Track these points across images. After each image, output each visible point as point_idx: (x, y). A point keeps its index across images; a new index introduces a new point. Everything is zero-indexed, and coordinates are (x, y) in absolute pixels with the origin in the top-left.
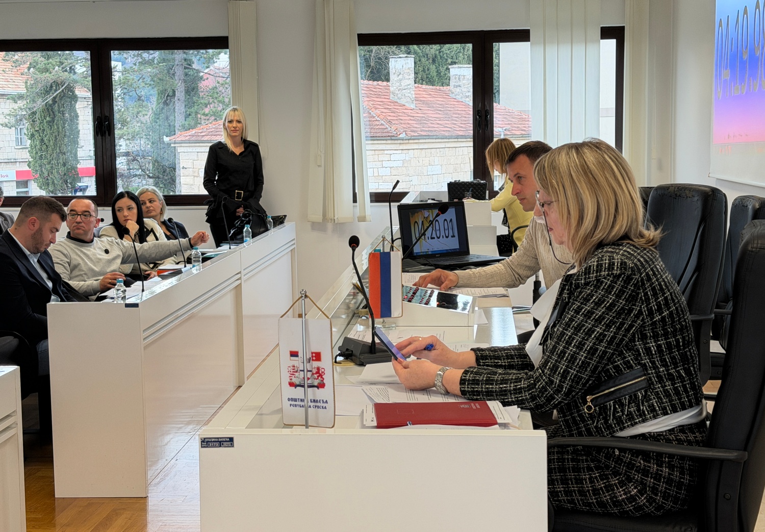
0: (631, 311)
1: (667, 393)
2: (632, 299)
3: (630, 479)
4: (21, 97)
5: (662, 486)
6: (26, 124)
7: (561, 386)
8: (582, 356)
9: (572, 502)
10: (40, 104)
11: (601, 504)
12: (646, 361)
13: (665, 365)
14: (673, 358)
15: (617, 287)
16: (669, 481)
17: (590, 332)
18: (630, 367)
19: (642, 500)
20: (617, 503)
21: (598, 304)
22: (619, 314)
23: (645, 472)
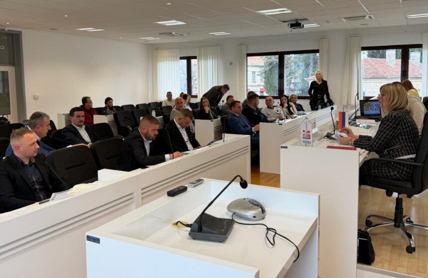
0: (397, 128)
1: (407, 150)
2: (398, 125)
3: (395, 170)
4: (263, 66)
5: (404, 173)
6: (264, 75)
7: (376, 145)
8: (382, 138)
9: (379, 175)
10: (268, 68)
11: (387, 176)
12: (402, 141)
13: (407, 142)
14: (410, 141)
15: (393, 121)
16: (406, 172)
17: (385, 133)
18: (397, 143)
19: (398, 176)
20: (391, 176)
21: (387, 126)
22: (393, 128)
23: (400, 169)
